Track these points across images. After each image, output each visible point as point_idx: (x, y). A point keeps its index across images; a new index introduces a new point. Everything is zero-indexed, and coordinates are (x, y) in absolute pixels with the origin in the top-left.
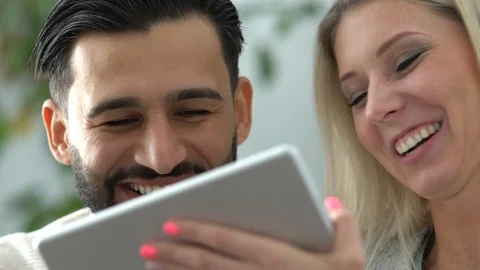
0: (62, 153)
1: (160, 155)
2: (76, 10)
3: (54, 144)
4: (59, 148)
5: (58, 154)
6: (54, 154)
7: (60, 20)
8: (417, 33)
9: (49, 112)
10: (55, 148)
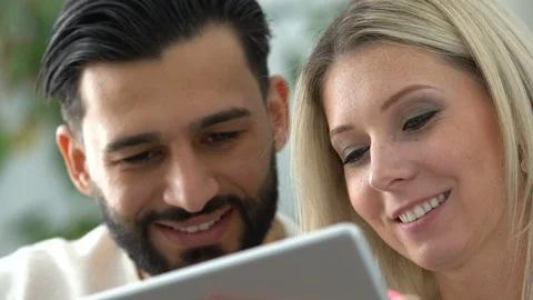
0: (85, 183)
1: (189, 193)
2: (79, 37)
3: (75, 172)
4: (82, 177)
5: (81, 184)
6: (76, 183)
7: (63, 47)
8: (429, 87)
9: (65, 140)
10: (77, 177)
